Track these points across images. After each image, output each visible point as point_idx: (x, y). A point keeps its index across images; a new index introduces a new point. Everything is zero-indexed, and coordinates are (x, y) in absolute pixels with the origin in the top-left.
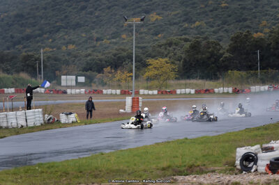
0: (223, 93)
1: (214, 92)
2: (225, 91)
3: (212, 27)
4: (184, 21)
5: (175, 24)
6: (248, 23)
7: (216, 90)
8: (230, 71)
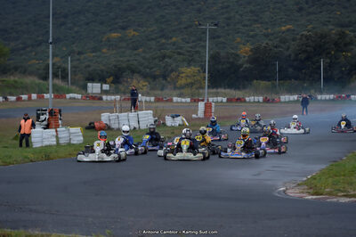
0: (254, 102)
1: (245, 101)
2: (256, 99)
3: (188, 43)
4: (160, 37)
5: (153, 39)
6: (222, 39)
7: (247, 99)
8: (255, 81)
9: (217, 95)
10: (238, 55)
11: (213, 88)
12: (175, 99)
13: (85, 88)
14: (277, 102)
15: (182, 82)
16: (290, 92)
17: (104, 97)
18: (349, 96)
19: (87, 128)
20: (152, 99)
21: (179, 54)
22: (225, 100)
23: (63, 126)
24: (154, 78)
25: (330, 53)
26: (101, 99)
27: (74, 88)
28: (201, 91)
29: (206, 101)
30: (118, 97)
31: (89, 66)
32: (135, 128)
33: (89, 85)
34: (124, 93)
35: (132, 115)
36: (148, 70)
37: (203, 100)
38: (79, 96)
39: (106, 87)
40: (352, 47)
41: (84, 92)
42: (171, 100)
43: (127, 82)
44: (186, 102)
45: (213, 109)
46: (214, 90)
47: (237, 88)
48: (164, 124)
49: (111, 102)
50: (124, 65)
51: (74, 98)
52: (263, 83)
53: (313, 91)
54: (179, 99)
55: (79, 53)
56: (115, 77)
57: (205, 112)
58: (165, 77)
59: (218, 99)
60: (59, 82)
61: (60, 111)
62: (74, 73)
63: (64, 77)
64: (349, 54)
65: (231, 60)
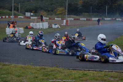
0: (83, 20)
1: (80, 20)
2: (84, 19)
7: (81, 19)
8: (83, 13)
9: (70, 17)
10: (78, 4)
11: (69, 15)
12: (56, 19)
13: (25, 14)
14: (91, 20)
15: (58, 13)
16: (95, 17)
17: (31, 18)
18: (116, 19)
19: (25, 28)
20: (48, 18)
21: (57, 3)
22: (73, 19)
23: (17, 27)
24: (49, 11)
25: (109, 4)
26: (30, 18)
27: (21, 14)
28: (65, 16)
29: (66, 19)
30: (36, 18)
31: (26, 7)
32: (42, 28)
33: (26, 13)
34: (38, 16)
35: (41, 24)
36: (47, 8)
37: (65, 19)
38: (23, 17)
39: (32, 14)
40: (117, 2)
41: (24, 16)
42: (54, 19)
43: (39, 12)
44: (59, 20)
45: (69, 22)
46: (69, 16)
47: (77, 15)
48: (52, 27)
49: (34, 19)
50: (38, 7)
51: (21, 18)
52: (86, 14)
53: (103, 17)
54: (57, 19)
55: (23, 2)
56: (35, 11)
57: (66, 23)
58: (52, 11)
59: (71, 19)
60: (16, 12)
61: (16, 22)
62: (21, 9)
63: (18, 10)
64: (116, 4)
65: (75, 6)
